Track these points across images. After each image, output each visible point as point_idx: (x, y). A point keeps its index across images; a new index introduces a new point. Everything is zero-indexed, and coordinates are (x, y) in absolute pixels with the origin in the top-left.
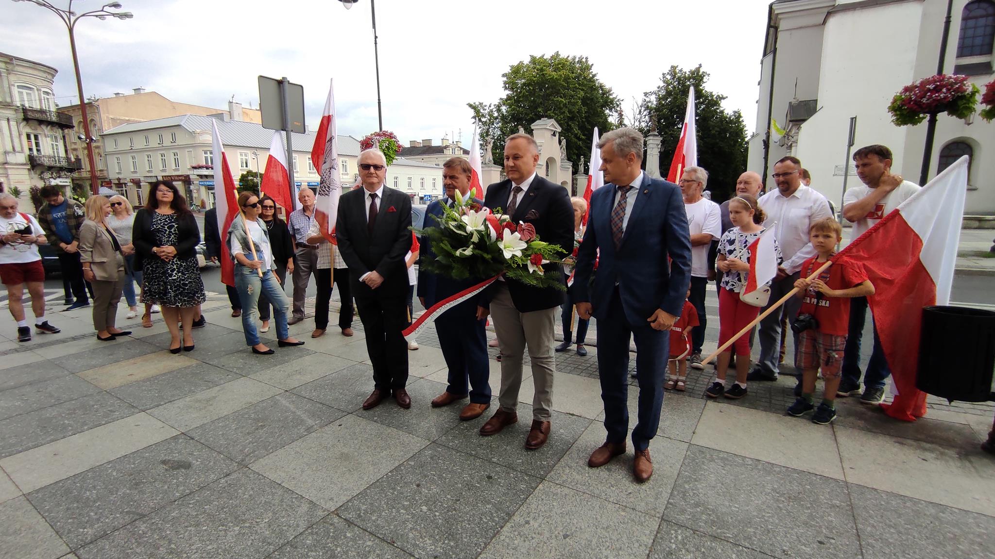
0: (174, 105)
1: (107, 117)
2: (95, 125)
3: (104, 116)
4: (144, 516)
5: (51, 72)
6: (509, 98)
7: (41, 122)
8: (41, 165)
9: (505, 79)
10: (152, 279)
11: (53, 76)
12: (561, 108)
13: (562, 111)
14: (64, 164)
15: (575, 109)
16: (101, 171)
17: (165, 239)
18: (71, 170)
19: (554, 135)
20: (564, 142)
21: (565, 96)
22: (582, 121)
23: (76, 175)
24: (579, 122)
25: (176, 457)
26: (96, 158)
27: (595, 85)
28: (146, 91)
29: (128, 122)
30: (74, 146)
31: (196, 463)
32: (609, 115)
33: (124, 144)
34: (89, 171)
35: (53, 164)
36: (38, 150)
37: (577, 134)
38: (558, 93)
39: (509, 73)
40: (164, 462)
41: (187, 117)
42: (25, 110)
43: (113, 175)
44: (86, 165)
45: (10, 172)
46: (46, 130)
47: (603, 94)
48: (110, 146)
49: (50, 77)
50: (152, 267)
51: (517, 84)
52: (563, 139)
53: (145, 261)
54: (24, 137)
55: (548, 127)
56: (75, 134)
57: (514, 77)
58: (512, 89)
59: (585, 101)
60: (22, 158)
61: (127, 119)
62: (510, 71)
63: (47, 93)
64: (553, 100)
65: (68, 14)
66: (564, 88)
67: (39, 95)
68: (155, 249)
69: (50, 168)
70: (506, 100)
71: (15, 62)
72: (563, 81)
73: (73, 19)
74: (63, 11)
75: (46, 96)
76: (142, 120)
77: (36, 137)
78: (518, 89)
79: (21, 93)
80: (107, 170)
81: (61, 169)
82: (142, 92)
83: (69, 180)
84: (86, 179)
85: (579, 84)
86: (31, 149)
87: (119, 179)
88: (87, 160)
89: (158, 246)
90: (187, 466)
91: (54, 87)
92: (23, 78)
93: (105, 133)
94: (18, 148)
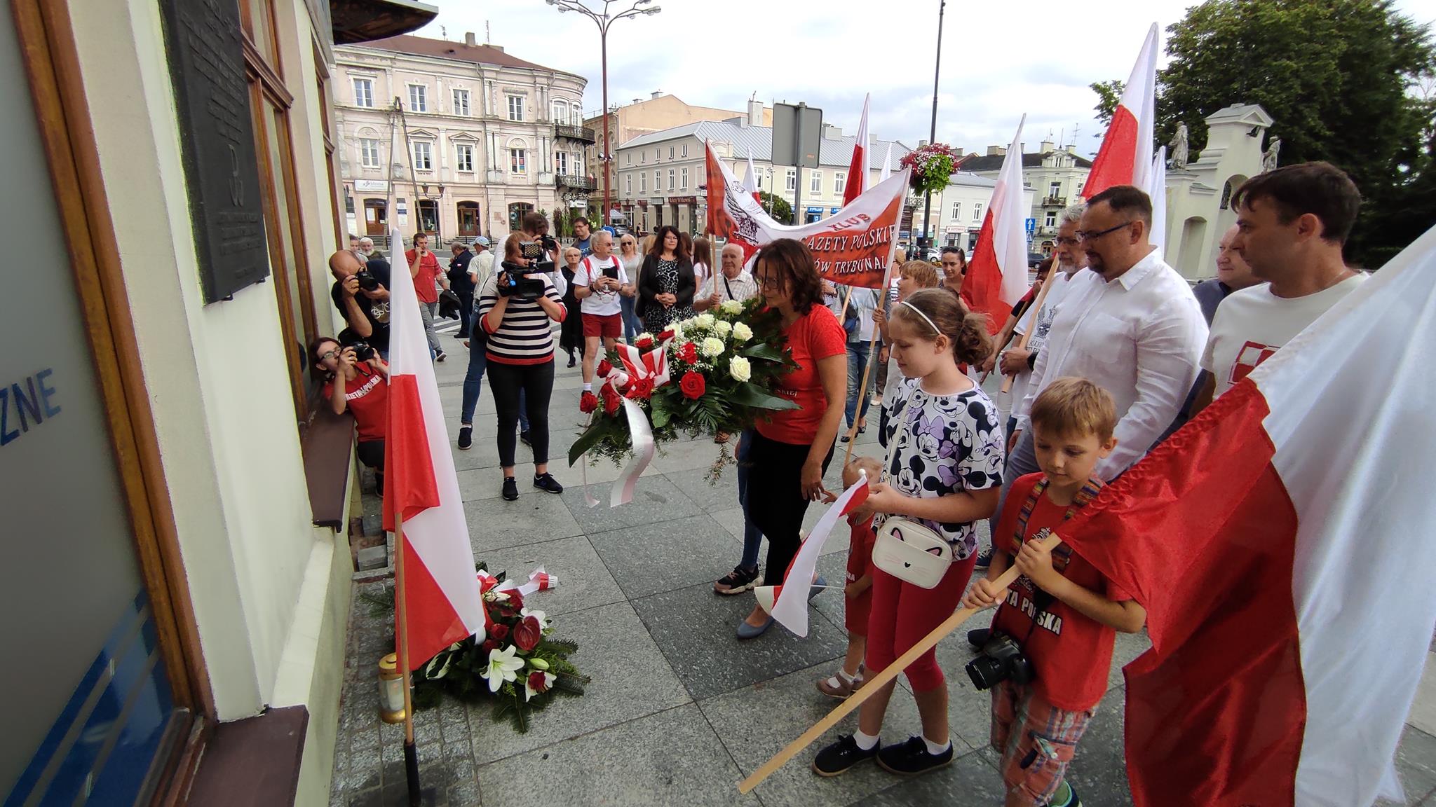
0: (689, 109)
1: (624, 128)
2: (613, 138)
3: (621, 127)
4: (631, 527)
5: (582, 82)
6: (1174, 68)
7: (569, 139)
8: (565, 186)
9: (1172, 34)
10: (651, 326)
11: (584, 87)
12: (1284, 80)
13: (1286, 85)
14: (583, 184)
15: (1319, 80)
16: (613, 191)
17: (666, 287)
18: (587, 191)
19: (1254, 133)
20: (1276, 146)
21: (1299, 54)
22: (1333, 102)
23: (591, 196)
24: (1323, 103)
25: (656, 492)
26: (611, 176)
27: (1382, 25)
28: (663, 95)
29: (643, 133)
30: (592, 164)
31: (670, 501)
32: (1409, 84)
33: (636, 159)
34: (602, 191)
35: (574, 185)
36: (564, 170)
37: (1314, 127)
38: (1283, 51)
39: (1182, 22)
40: (646, 493)
41: (701, 124)
42: (557, 128)
43: (622, 197)
44: (601, 186)
45: (540, 193)
46: (572, 147)
47: (1401, 41)
48: (623, 162)
49: (580, 89)
50: (652, 313)
51: (1196, 41)
52: (1274, 141)
53: (648, 307)
54: (554, 156)
55: (1242, 121)
56: (596, 150)
57: (1192, 30)
58: (1184, 51)
59: (1345, 62)
60: (549, 179)
61: (642, 129)
62: (1186, 19)
63: (577, 107)
64: (1269, 65)
65: (603, 18)
66: (1300, 38)
67: (570, 110)
68: (657, 296)
69: (571, 189)
70: (1168, 73)
71: (555, 76)
72: (1303, 25)
73: (607, 22)
74: (599, 16)
75: (575, 110)
76: (656, 130)
77: (564, 157)
78: (1195, 50)
79: (556, 109)
80: (618, 190)
81: (580, 190)
82: (660, 95)
83: (585, 202)
84: (598, 200)
85: (1340, 28)
86: (558, 169)
87: (628, 201)
88: (602, 178)
89: (660, 294)
90: (664, 501)
91: (582, 99)
92: (561, 93)
93: (621, 147)
94: (548, 169)
